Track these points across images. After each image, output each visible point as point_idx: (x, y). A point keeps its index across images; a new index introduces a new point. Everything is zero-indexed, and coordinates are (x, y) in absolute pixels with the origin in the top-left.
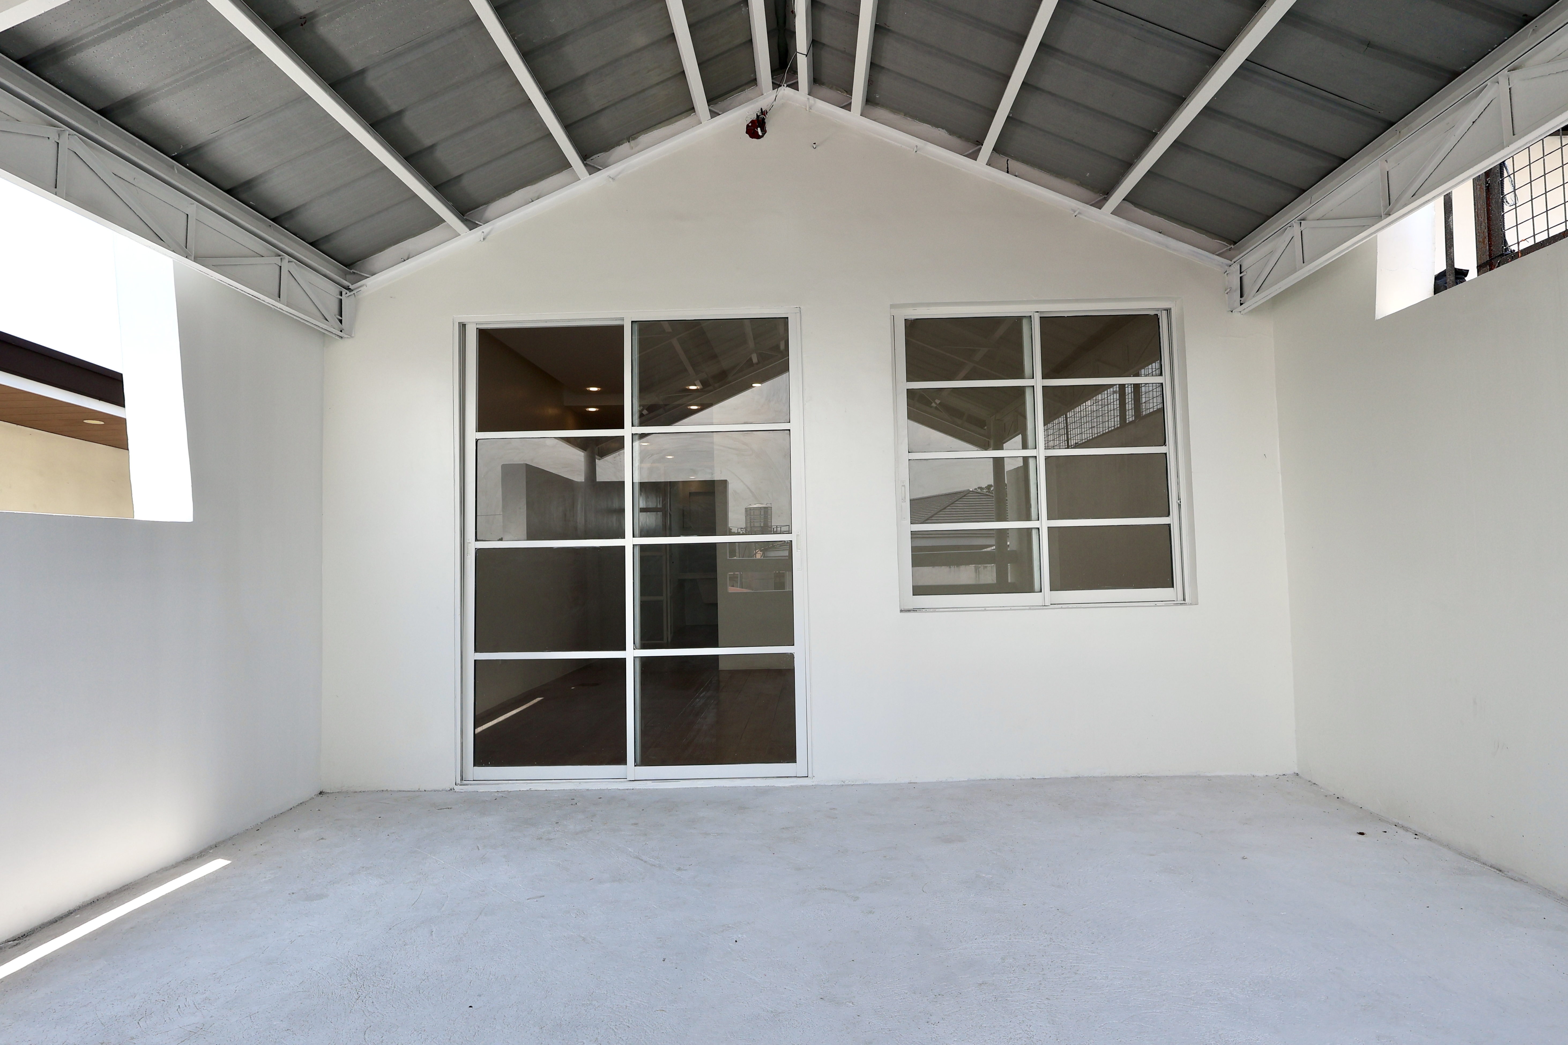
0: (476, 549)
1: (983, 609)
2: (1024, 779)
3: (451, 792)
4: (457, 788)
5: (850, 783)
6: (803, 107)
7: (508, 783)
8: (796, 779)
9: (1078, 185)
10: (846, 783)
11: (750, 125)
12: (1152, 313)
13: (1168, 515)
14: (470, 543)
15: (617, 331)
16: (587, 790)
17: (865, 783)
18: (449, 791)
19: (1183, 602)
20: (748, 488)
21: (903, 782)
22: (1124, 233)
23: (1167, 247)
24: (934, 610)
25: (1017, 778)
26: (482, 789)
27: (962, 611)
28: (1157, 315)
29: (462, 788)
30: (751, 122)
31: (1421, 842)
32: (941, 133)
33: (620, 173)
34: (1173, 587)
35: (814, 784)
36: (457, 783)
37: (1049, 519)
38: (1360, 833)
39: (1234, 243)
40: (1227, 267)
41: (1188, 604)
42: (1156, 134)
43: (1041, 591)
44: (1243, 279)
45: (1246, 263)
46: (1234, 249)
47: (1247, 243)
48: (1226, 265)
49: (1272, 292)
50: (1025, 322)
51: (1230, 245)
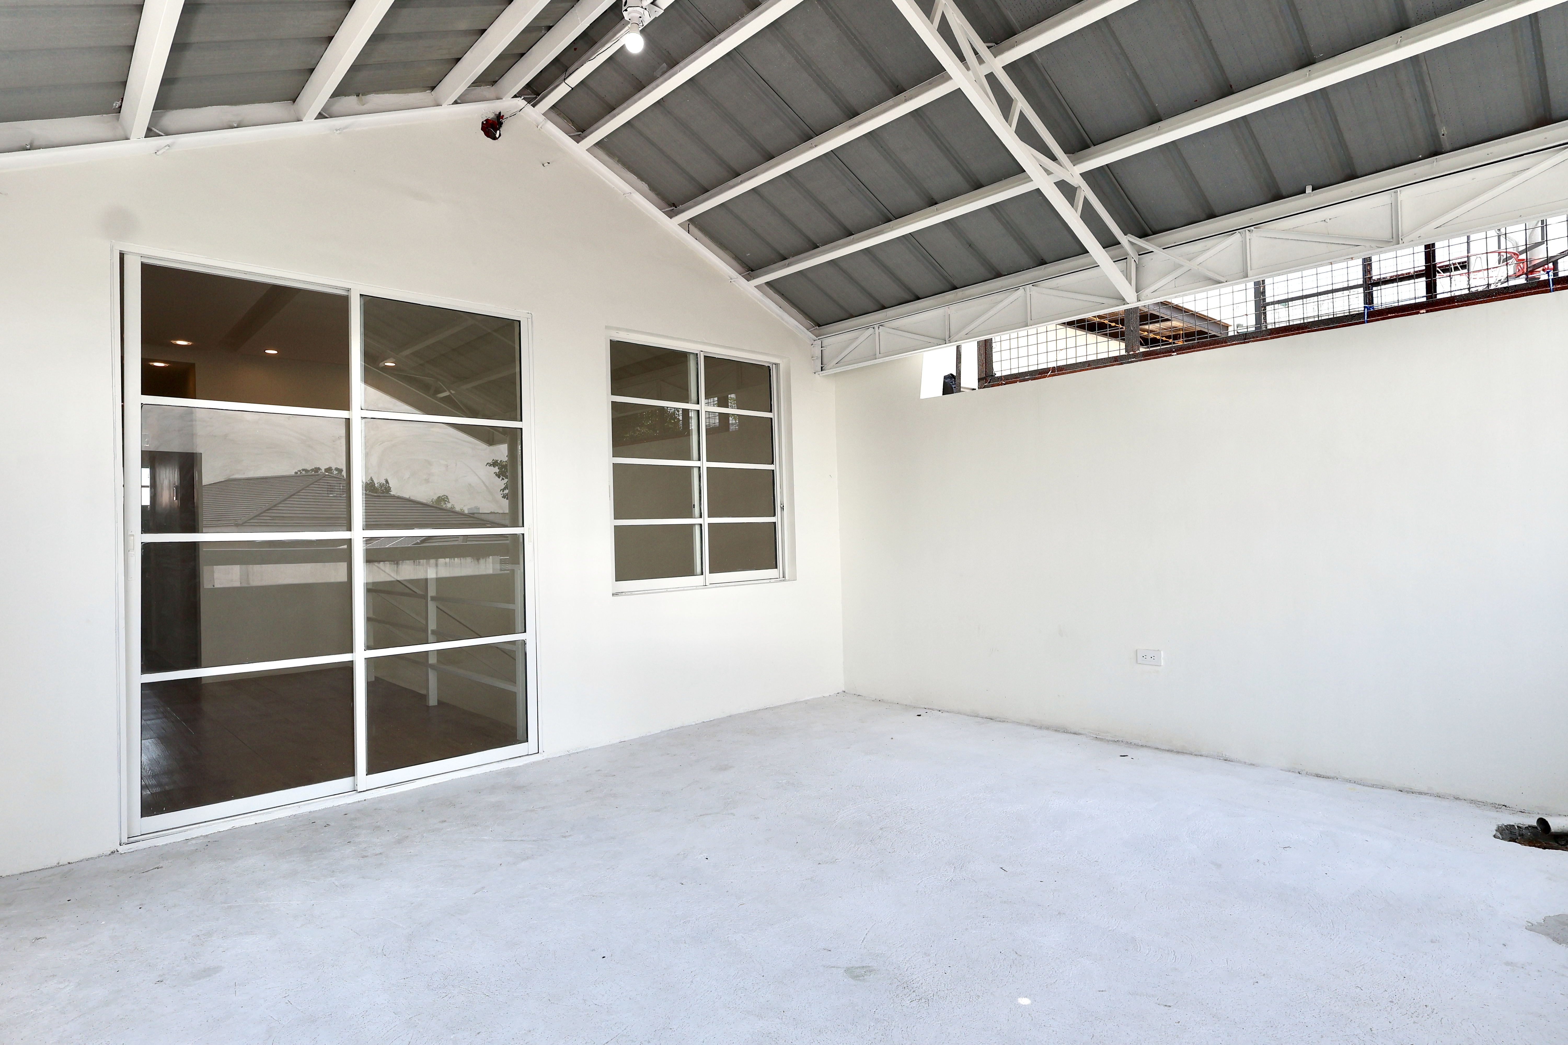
0: (142, 543)
1: (665, 590)
2: (698, 724)
3: (112, 856)
4: (122, 849)
5: (573, 752)
6: (534, 123)
7: (199, 827)
8: (528, 756)
9: (733, 258)
10: (571, 752)
11: (485, 122)
12: (767, 365)
13: (774, 515)
14: (133, 535)
15: (340, 303)
16: (310, 812)
17: (586, 748)
18: (110, 855)
19: (784, 579)
20: (483, 482)
21: (615, 742)
22: (758, 302)
23: (782, 319)
24: (631, 593)
25: (694, 723)
26: (160, 842)
27: (656, 593)
28: (769, 367)
29: (130, 847)
30: (486, 120)
31: (945, 714)
32: (644, 186)
33: (346, 128)
34: (777, 568)
35: (544, 759)
36: (122, 842)
37: (709, 517)
38: (918, 715)
39: (819, 326)
40: (813, 341)
41: (789, 580)
42: (819, 247)
43: (702, 574)
44: (824, 352)
45: (827, 341)
46: (819, 329)
47: (831, 328)
48: (813, 339)
49: (856, 366)
50: (692, 358)
51: (816, 326)
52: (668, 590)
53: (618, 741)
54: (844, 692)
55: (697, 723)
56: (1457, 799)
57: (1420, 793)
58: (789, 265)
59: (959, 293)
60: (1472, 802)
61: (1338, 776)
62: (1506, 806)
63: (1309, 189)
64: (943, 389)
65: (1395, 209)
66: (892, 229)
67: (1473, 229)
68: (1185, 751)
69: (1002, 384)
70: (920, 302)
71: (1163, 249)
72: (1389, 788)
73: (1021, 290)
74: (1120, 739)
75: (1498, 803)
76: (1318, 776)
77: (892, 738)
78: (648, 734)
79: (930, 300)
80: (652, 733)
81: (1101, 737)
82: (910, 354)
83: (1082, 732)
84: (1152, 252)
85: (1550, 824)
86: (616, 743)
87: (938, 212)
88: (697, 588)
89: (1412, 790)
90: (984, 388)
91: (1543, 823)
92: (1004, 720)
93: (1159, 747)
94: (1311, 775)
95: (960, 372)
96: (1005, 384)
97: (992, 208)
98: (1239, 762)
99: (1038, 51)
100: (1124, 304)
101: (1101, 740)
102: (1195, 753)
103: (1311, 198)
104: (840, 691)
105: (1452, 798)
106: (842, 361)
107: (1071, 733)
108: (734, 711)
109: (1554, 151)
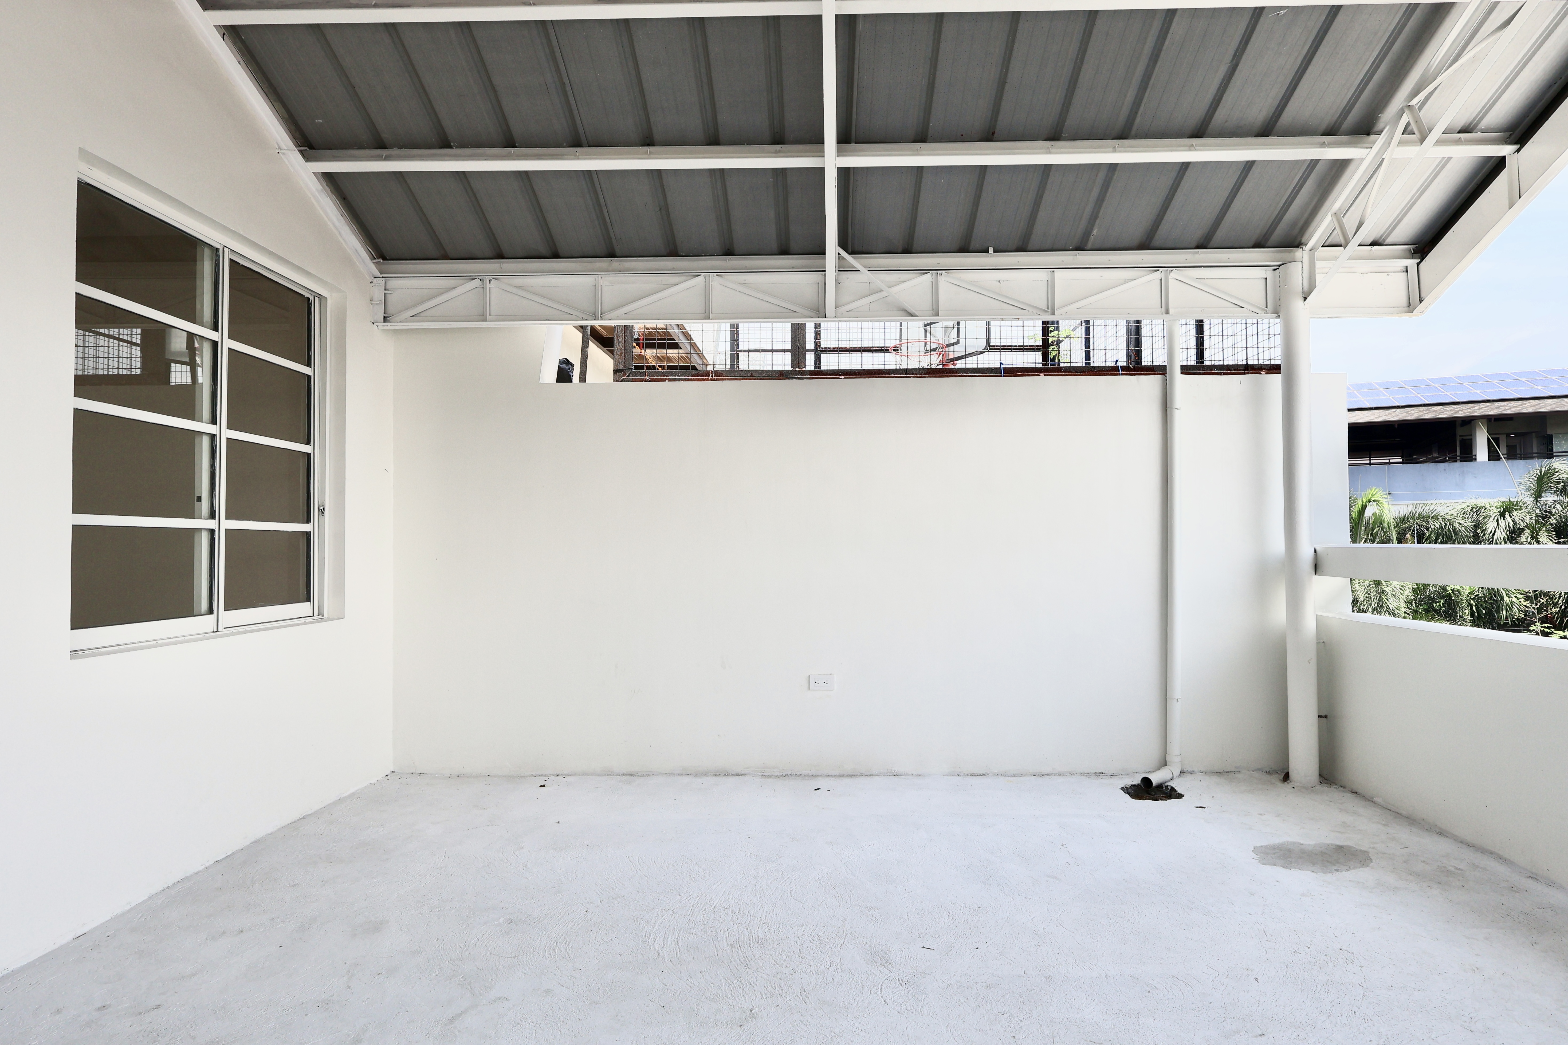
1: (156, 642)
12: (307, 293)
13: (310, 521)
19: (319, 617)
22: (312, 198)
24: (100, 651)
27: (141, 648)
28: (310, 297)
34: (311, 601)
37: (228, 517)
38: (541, 786)
39: (384, 259)
40: (373, 278)
41: (329, 619)
42: (451, 147)
43: (211, 611)
44: (388, 296)
45: (394, 283)
46: (383, 264)
47: (405, 266)
48: (373, 275)
49: (437, 325)
50: (207, 252)
51: (378, 258)
52: (159, 642)
53: (70, 937)
54: (393, 772)
55: (207, 865)
56: (1072, 774)
57: (1048, 775)
58: (387, 158)
59: (615, 263)
60: (1082, 774)
61: (988, 773)
62: (1102, 773)
63: (991, 250)
64: (557, 376)
65: (1050, 286)
66: (577, 158)
67: (1098, 316)
68: (855, 774)
69: (646, 381)
70: (557, 262)
71: (869, 271)
72: (1026, 775)
73: (700, 279)
74: (789, 773)
75: (1097, 772)
76: (973, 775)
77: (558, 822)
78: (128, 908)
79: (572, 262)
80: (133, 905)
81: (767, 774)
82: (523, 324)
83: (747, 772)
84: (859, 271)
85: (1152, 781)
86: (69, 943)
87: (650, 156)
88: (204, 636)
89: (1042, 773)
90: (621, 381)
91: (1146, 781)
92: (648, 773)
93: (830, 774)
94: (968, 775)
95: (587, 358)
96: (650, 381)
97: (712, 172)
98: (906, 775)
99: (865, 16)
100: (819, 317)
101: (770, 776)
102: (866, 774)
103: (992, 259)
104: (388, 772)
105: (1069, 774)
106: (422, 314)
107: (732, 775)
108: (260, 833)
109: (1150, 271)
